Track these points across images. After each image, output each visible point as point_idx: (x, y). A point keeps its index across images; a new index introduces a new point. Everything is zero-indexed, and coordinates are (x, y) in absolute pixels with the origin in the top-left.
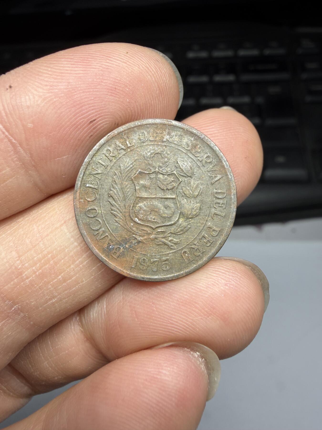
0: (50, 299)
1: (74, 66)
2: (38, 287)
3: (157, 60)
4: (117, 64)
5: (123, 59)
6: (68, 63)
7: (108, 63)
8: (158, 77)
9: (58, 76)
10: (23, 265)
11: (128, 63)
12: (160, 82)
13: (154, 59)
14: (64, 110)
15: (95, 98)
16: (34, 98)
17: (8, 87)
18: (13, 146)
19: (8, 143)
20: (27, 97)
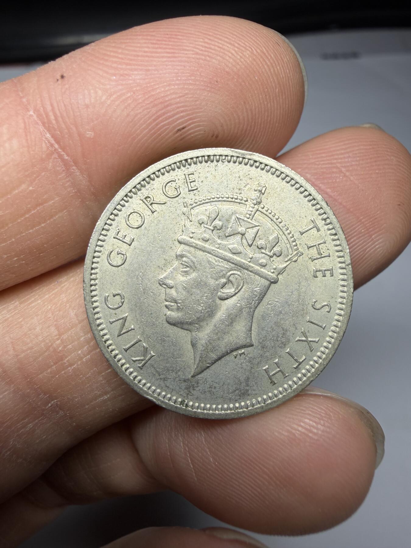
1: (157, 46)
2: (85, 378)
3: (278, 44)
4: (221, 46)
6: (147, 41)
8: (278, 68)
9: (131, 60)
10: (65, 347)
11: (236, 45)
12: (281, 76)
14: (139, 111)
15: (187, 94)
16: (96, 92)
17: (59, 77)
18: (65, 165)
19: (58, 160)
20: (86, 92)
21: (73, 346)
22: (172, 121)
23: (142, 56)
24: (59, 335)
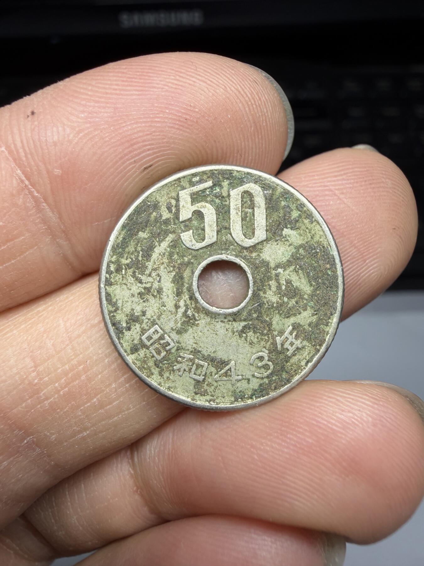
0: (80, 432)
1: (126, 84)
2: (62, 413)
3: (255, 81)
4: (192, 83)
5: (202, 76)
6: (118, 78)
7: (178, 80)
9: (101, 97)
10: (41, 379)
11: (209, 82)
12: (258, 115)
13: (249, 79)
14: (106, 149)
15: (154, 132)
16: (64, 130)
17: (29, 114)
18: (35, 202)
19: (28, 196)
20: (55, 129)
21: (49, 378)
22: (138, 159)
23: (111, 94)
24: (34, 367)
